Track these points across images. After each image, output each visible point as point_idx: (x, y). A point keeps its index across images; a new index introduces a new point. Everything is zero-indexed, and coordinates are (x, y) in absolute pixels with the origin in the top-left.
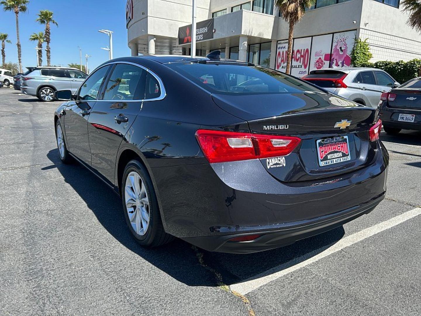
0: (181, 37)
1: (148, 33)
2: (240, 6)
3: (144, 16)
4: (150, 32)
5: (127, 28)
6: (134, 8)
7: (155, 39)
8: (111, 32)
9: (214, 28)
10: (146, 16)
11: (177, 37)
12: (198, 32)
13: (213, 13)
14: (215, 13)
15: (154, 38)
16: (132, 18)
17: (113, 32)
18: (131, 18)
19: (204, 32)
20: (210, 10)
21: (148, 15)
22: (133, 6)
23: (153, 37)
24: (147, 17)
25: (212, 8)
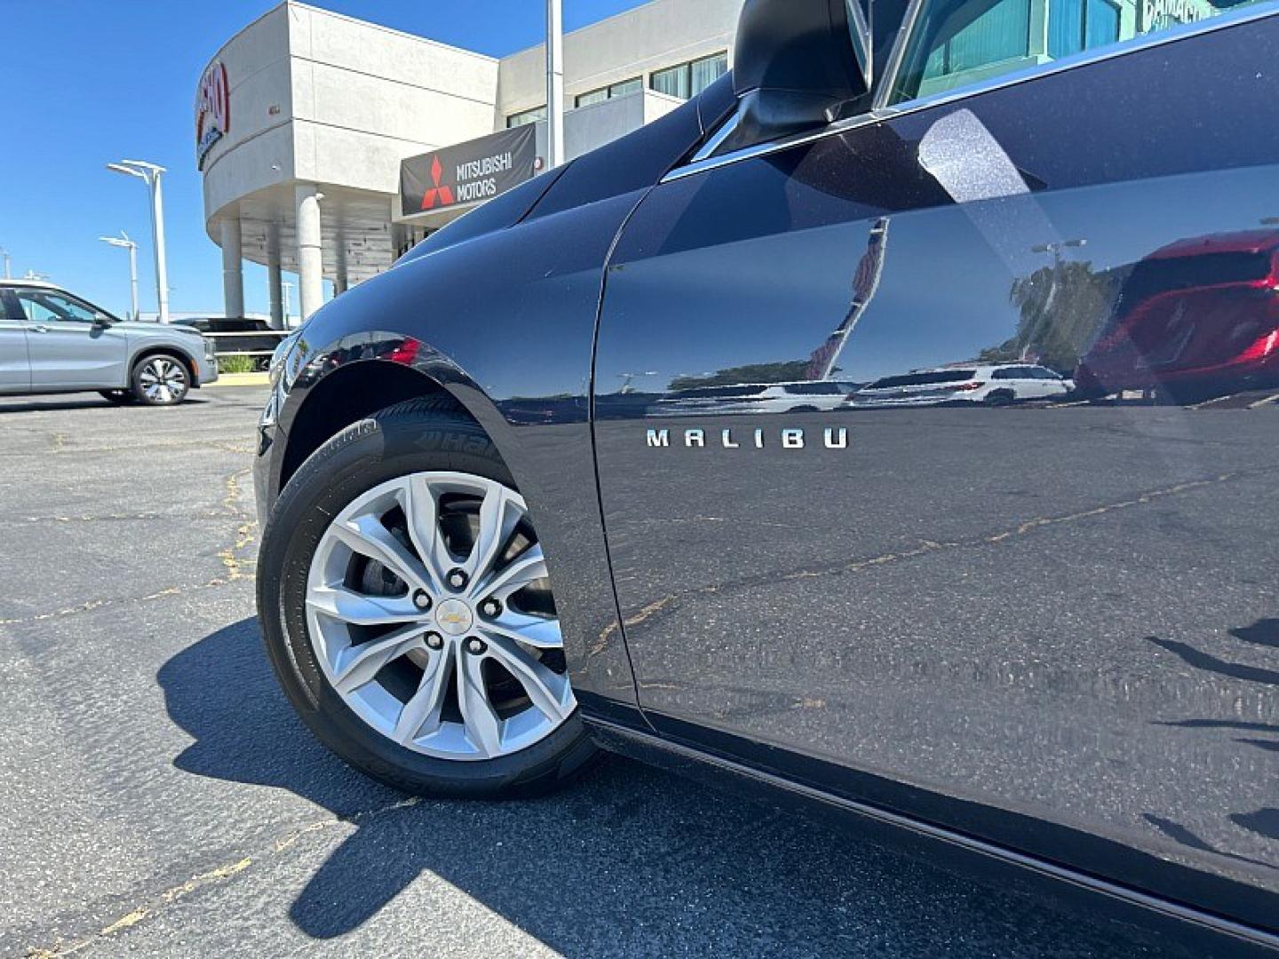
0: (409, 192)
1: (298, 175)
2: (606, 92)
3: (277, 119)
4: (302, 172)
5: (200, 169)
6: (230, 98)
7: (320, 196)
8: (156, 169)
9: (538, 155)
10: (286, 118)
11: (394, 189)
12: (478, 171)
13: (509, 119)
14: (515, 115)
15: (318, 192)
16: (227, 130)
17: (163, 169)
18: (222, 129)
19: (501, 168)
20: (498, 107)
21: (295, 114)
22: (230, 89)
23: (315, 189)
24: (291, 121)
25: (504, 100)
